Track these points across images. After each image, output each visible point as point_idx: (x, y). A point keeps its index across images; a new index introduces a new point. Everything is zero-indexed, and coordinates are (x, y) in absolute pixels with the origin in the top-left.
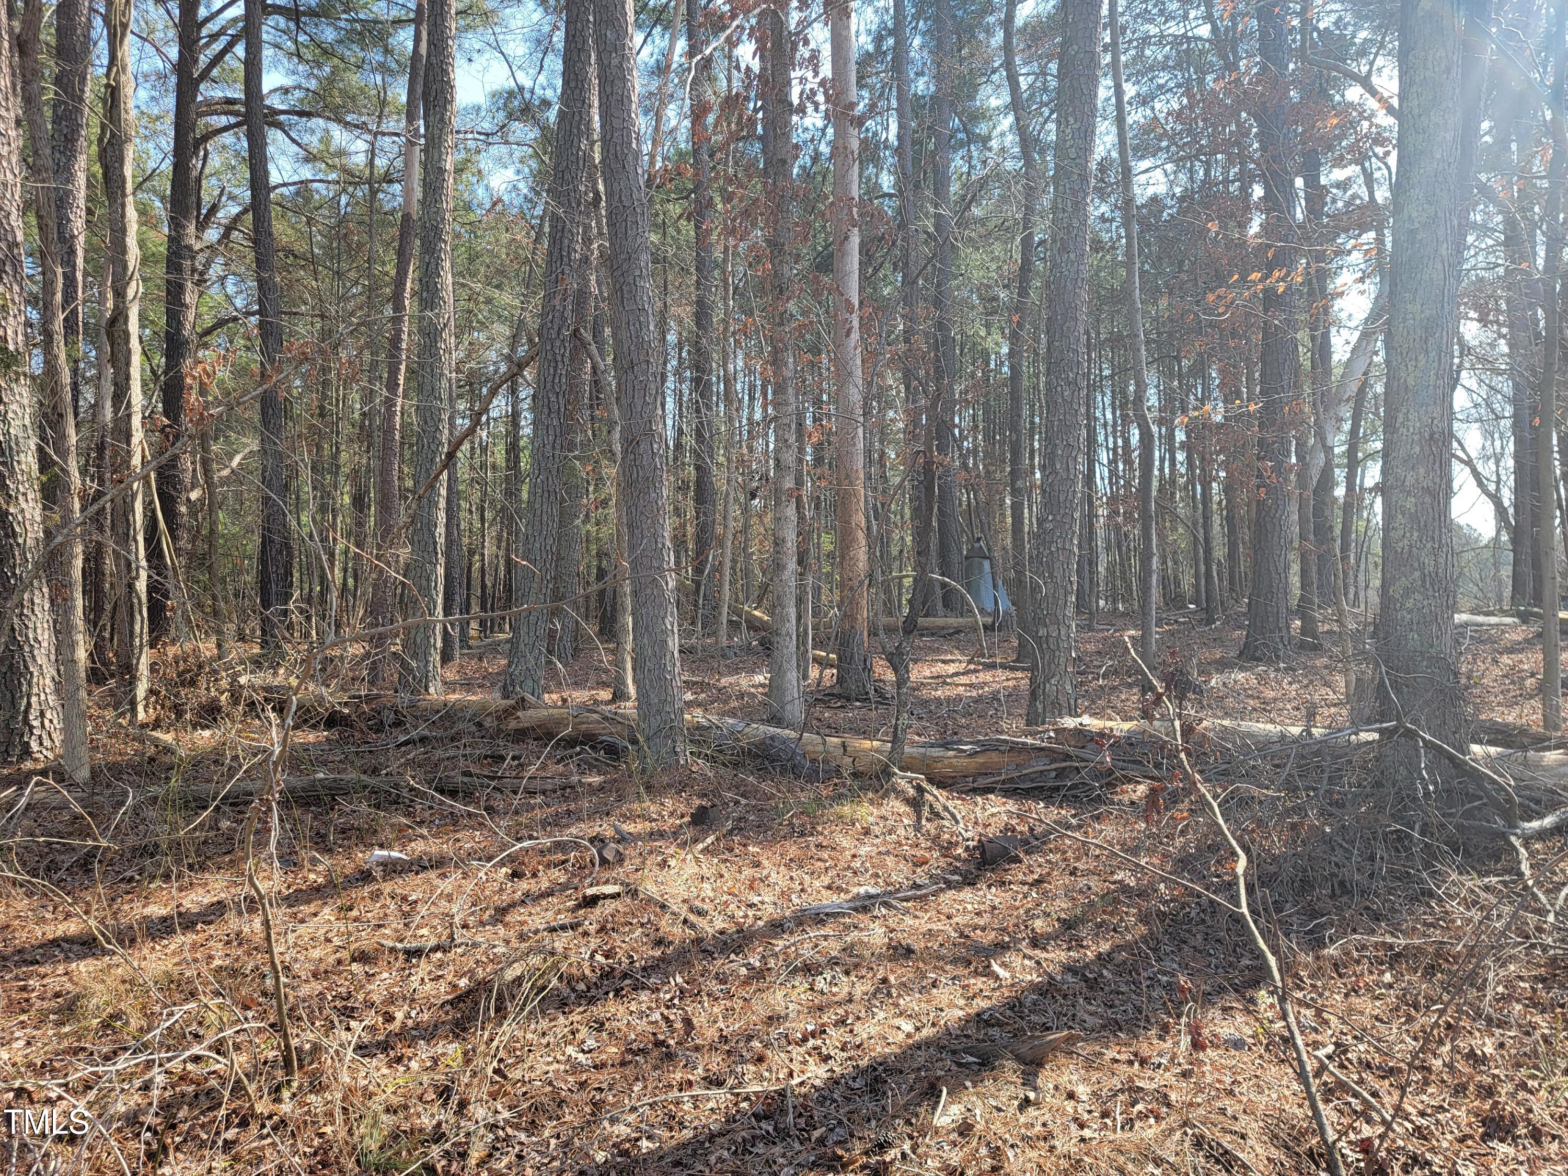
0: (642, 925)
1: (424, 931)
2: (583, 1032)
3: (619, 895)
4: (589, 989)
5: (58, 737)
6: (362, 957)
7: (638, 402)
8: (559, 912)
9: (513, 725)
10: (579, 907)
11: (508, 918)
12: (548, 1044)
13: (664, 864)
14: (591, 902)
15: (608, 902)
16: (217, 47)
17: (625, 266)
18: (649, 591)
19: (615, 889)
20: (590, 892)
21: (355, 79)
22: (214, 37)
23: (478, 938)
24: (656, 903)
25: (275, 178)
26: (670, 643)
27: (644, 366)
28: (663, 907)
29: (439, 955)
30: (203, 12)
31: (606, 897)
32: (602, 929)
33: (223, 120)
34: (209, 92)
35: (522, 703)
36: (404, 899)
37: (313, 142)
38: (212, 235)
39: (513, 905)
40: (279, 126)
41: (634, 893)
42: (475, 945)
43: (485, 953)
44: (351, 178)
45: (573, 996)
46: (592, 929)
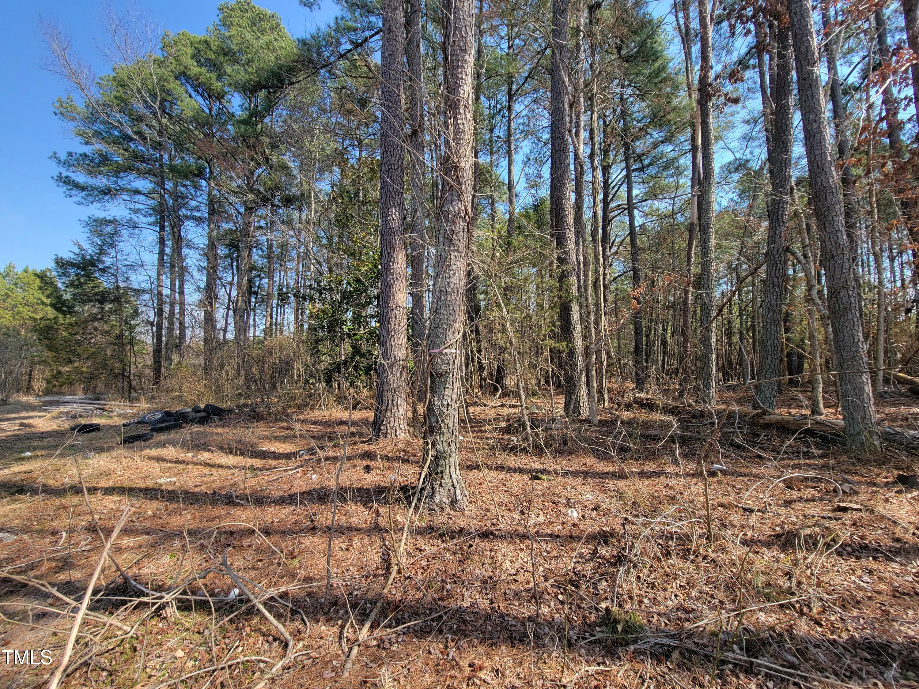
0: (882, 529)
1: (750, 502)
2: (859, 572)
3: (861, 510)
4: (854, 552)
5: (588, 410)
6: (721, 505)
7: (838, 273)
8: (823, 510)
9: (762, 421)
10: (834, 510)
11: (793, 506)
12: (838, 571)
13: (887, 500)
14: (845, 510)
15: (854, 512)
16: (616, 189)
17: (826, 213)
18: (850, 363)
19: (858, 506)
20: (842, 504)
21: (663, 182)
22: (614, 187)
23: (780, 512)
24: (889, 520)
25: (637, 224)
26: (866, 389)
27: (841, 256)
28: (894, 522)
29: (760, 514)
30: (610, 181)
31: (852, 509)
32: (854, 524)
33: (616, 213)
34: (613, 205)
35: (764, 413)
36: (734, 486)
37: (646, 209)
38: (614, 249)
39: (794, 501)
40: (636, 208)
41: (872, 512)
42: (778, 514)
43: (786, 518)
44: (662, 217)
45: (845, 552)
46: (848, 522)
